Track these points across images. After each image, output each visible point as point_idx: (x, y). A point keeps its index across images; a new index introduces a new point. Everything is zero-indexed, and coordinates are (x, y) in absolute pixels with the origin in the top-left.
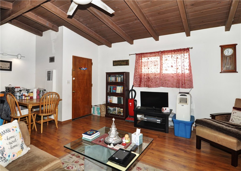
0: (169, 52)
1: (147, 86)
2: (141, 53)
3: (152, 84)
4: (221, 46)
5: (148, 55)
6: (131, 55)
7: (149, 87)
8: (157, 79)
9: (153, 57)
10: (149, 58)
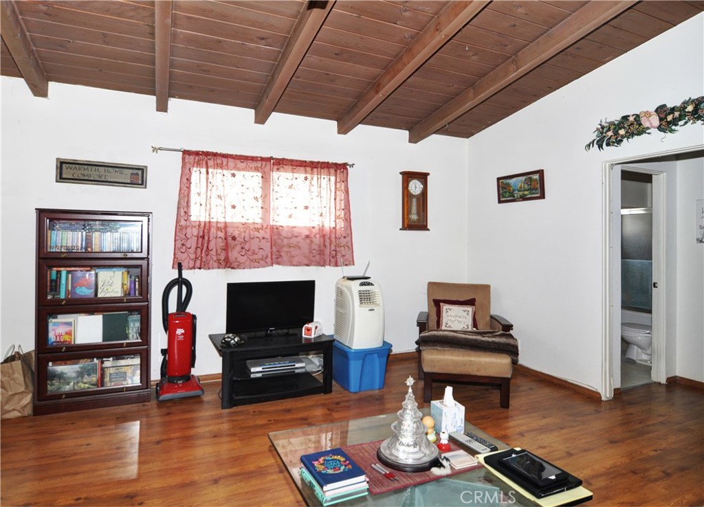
0: (297, 166)
1: (228, 265)
2: (205, 150)
3: (246, 256)
4: (403, 174)
5: (231, 162)
6: (160, 149)
7: (233, 268)
8: (262, 240)
9: (249, 171)
10: (236, 172)
